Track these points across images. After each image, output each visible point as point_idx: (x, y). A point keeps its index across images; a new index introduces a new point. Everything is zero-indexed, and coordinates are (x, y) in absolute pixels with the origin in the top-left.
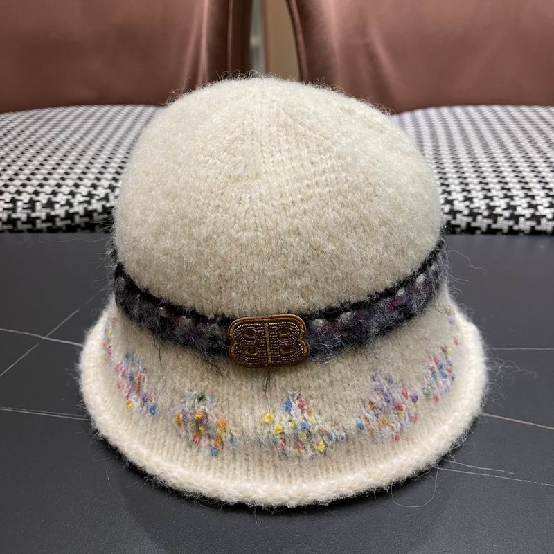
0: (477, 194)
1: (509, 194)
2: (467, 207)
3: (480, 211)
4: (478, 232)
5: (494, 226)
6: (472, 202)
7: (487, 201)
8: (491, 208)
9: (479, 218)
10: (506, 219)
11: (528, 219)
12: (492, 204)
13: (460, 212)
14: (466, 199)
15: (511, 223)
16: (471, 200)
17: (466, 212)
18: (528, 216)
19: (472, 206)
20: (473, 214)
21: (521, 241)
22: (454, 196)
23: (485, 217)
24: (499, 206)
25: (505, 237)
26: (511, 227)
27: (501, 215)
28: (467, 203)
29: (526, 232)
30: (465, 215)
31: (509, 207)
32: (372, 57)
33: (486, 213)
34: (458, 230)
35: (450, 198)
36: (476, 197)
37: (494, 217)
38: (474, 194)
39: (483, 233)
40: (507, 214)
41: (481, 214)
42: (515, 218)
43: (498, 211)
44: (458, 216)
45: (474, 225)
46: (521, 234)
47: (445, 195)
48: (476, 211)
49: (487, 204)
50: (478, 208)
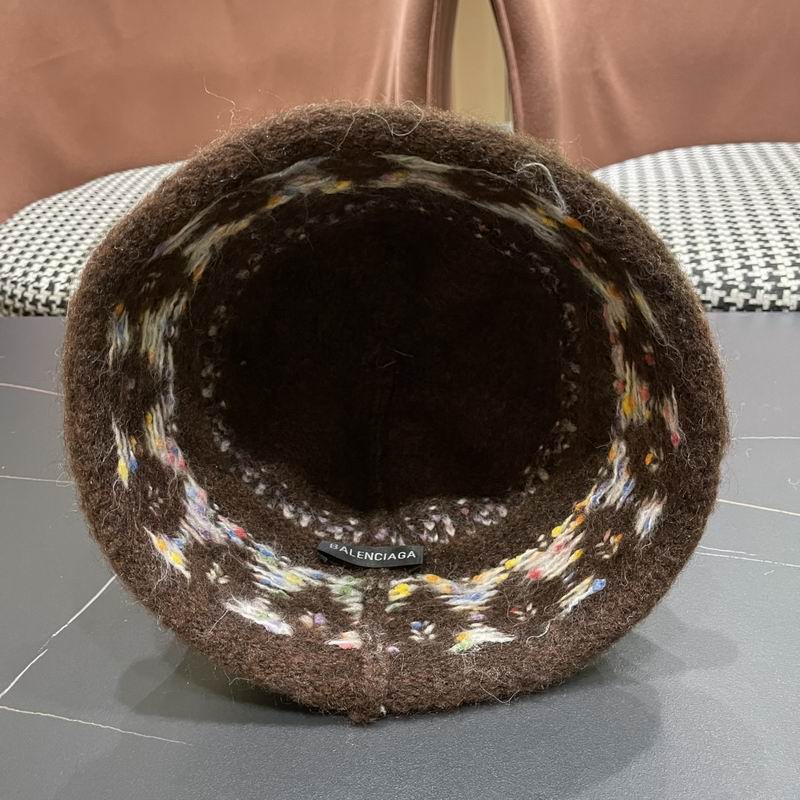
0: (733, 262)
1: (773, 262)
2: (720, 278)
3: (736, 283)
4: (733, 308)
5: (752, 302)
6: (726, 273)
7: (745, 271)
8: (748, 280)
9: (734, 291)
10: (767, 292)
11: (794, 293)
12: (750, 274)
13: (711, 285)
14: (719, 269)
15: (774, 297)
16: (724, 270)
17: (719, 284)
18: (795, 288)
19: (726, 277)
20: (727, 288)
21: (785, 318)
22: (705, 265)
23: (741, 291)
24: (759, 277)
25: (765, 313)
26: (773, 302)
27: (761, 288)
28: (720, 274)
29: (791, 308)
30: (716, 289)
31: (771, 278)
32: (603, 87)
33: (743, 286)
34: (710, 306)
35: (699, 268)
36: (732, 267)
37: (753, 290)
38: (728, 263)
39: (739, 310)
40: (768, 286)
41: (737, 287)
42: (779, 291)
43: (757, 283)
44: (709, 289)
45: (727, 300)
46: (787, 311)
47: (694, 265)
48: (730, 283)
49: (745, 275)
50: (734, 280)
